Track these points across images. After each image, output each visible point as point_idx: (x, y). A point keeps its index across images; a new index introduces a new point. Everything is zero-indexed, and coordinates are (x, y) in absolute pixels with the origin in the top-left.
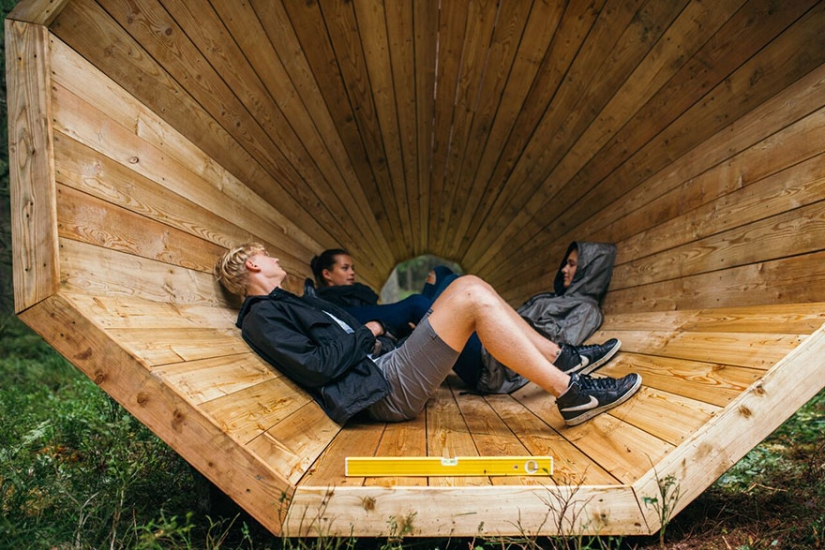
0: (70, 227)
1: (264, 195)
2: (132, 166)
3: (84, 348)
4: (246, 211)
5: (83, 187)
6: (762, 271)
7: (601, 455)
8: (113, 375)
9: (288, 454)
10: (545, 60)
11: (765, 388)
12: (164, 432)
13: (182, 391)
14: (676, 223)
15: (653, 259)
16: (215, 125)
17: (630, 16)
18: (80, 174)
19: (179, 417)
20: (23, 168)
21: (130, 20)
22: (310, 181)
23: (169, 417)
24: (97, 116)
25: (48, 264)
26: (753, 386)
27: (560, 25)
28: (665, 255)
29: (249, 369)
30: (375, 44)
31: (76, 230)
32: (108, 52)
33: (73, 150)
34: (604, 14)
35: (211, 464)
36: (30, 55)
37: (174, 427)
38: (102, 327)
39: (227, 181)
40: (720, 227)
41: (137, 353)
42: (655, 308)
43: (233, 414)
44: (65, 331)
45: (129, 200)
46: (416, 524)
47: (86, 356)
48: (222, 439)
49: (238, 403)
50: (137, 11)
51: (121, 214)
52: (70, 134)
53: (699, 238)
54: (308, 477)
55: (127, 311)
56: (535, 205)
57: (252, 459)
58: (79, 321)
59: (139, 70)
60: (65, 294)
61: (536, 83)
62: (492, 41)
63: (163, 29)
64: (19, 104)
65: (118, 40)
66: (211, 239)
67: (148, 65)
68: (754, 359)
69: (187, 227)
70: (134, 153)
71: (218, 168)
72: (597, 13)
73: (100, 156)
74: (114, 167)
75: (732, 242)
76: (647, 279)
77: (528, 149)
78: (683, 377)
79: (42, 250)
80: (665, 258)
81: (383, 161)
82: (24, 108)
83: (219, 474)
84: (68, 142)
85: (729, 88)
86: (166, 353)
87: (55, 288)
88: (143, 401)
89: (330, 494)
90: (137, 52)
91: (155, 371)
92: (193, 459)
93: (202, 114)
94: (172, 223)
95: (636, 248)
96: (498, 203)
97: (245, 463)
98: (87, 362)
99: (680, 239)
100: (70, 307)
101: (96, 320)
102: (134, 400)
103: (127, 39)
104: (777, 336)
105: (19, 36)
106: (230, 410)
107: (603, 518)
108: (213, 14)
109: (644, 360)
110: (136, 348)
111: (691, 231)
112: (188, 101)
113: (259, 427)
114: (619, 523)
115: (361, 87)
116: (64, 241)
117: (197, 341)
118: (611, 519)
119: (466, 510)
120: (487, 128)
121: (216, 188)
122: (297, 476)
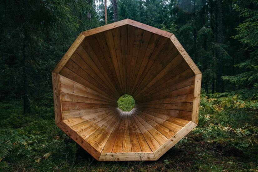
0: (64, 108)
1: (96, 90)
2: (73, 94)
3: (67, 130)
4: (92, 95)
5: (66, 100)
6: (179, 112)
7: (151, 145)
8: (72, 135)
9: (100, 146)
10: (146, 66)
11: (175, 136)
12: (80, 144)
13: (83, 137)
14: (168, 99)
15: (164, 104)
16: (87, 81)
17: (160, 62)
18: (65, 98)
19: (82, 142)
20: (56, 99)
21: (72, 69)
22: (104, 86)
23: (81, 142)
24: (67, 86)
25: (61, 116)
26: (173, 136)
27: (148, 62)
28: (166, 104)
29: (93, 128)
30: (115, 64)
31: (65, 109)
32: (69, 75)
33: (64, 95)
34: (156, 61)
35: (88, 149)
36: (56, 79)
37: (82, 143)
38: (70, 126)
39: (89, 90)
40: (174, 102)
41: (75, 131)
42: (163, 114)
43: (91, 140)
44: (64, 127)
45: (73, 100)
46: (120, 159)
47: (67, 131)
48: (89, 145)
49: (92, 137)
50: (73, 67)
51: (71, 103)
52: (63, 92)
53: (171, 103)
54: (103, 150)
55: (73, 121)
56: (145, 89)
57: (94, 148)
58: (66, 126)
59: (74, 76)
60: (64, 121)
61: (145, 70)
62: (137, 63)
63: (78, 69)
64: (55, 88)
65: (70, 72)
66: (86, 102)
67: (75, 75)
68: (175, 130)
69: (82, 102)
70: (73, 91)
71: (87, 88)
72: (155, 61)
73: (68, 94)
74: (70, 95)
75: (176, 105)
76: (163, 108)
77: (144, 79)
78: (165, 131)
79: (59, 114)
80: (166, 105)
81: (117, 80)
82: (56, 89)
83: (89, 151)
84: (63, 93)
85: (176, 78)
86: (80, 129)
87: (62, 120)
88: (77, 139)
89: (106, 154)
90: (73, 73)
91: (78, 134)
92: (85, 148)
93: (85, 80)
94: (80, 102)
95: (161, 102)
96: (139, 87)
97: (93, 149)
98: (68, 133)
99: (168, 102)
100: (64, 123)
101: (69, 125)
102: (75, 139)
103: (72, 72)
104: (179, 126)
105: (54, 75)
106: (91, 139)
107: (149, 158)
108: (86, 64)
109: (160, 126)
110: (75, 130)
111: (170, 101)
112: (82, 78)
113: (95, 141)
114: (151, 159)
115: (113, 70)
116: (63, 111)
117: (85, 124)
118: (150, 158)
119: (128, 157)
120: (136, 76)
121: (87, 92)
122: (101, 150)
